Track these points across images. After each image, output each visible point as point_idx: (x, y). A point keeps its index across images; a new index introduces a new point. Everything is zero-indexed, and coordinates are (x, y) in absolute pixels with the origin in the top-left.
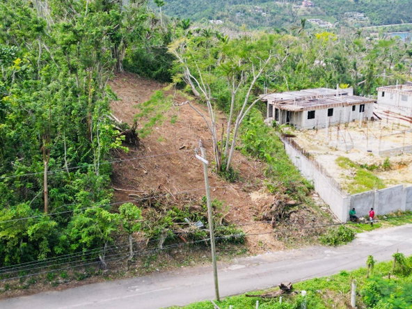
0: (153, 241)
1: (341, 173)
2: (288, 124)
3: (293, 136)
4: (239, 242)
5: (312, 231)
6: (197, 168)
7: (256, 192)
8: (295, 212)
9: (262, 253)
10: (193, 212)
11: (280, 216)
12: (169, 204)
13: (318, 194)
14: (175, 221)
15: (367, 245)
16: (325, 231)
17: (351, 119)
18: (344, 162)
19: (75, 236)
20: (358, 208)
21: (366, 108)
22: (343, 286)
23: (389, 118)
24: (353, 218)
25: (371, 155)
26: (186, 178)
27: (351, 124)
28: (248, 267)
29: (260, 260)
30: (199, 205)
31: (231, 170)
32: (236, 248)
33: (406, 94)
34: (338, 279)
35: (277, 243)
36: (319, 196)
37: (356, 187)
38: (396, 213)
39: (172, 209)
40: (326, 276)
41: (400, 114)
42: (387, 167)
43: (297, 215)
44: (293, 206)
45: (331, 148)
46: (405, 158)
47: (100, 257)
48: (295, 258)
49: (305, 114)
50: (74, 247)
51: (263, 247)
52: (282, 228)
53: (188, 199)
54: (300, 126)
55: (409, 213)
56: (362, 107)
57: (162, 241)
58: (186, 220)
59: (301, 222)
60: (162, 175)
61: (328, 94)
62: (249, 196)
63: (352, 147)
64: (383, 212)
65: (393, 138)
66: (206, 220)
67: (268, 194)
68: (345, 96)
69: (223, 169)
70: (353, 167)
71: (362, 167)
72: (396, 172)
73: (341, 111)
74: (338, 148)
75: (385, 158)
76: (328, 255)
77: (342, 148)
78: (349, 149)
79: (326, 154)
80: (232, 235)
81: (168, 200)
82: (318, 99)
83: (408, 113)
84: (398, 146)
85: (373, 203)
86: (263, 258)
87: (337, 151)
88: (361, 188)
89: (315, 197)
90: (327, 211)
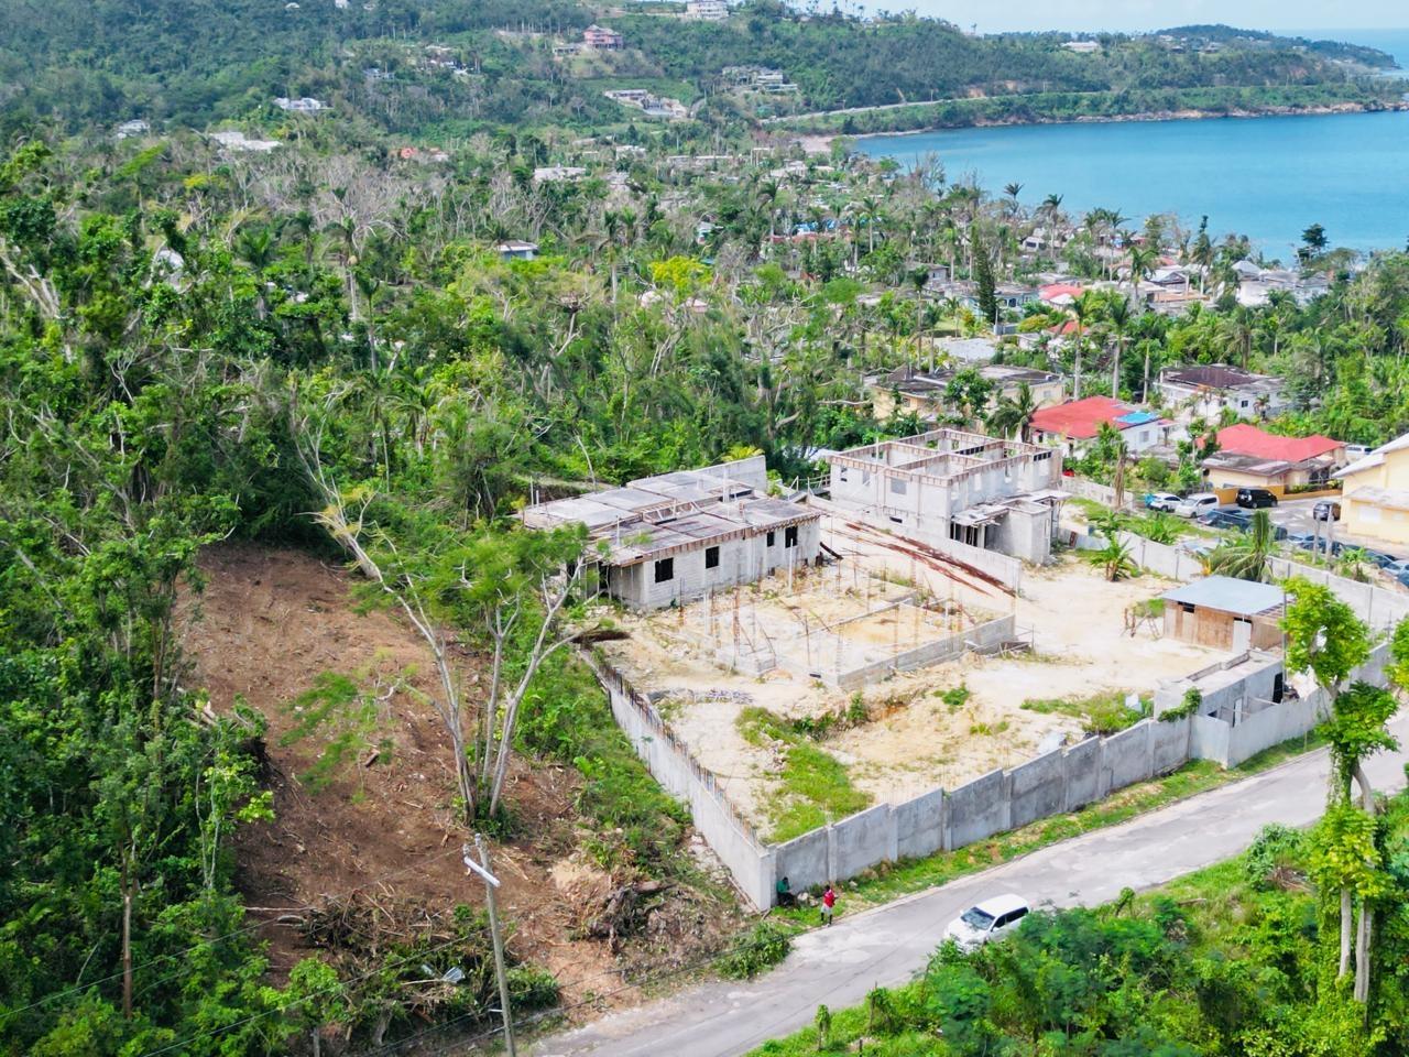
0: (362, 1029)
1: (751, 761)
2: (604, 595)
3: (621, 636)
4: (540, 1001)
5: (698, 950)
6: (417, 813)
7: (565, 862)
8: (659, 908)
9: (595, 1019)
10: (438, 948)
11: (626, 925)
12: (384, 935)
13: (701, 835)
14: (401, 977)
15: (817, 967)
16: (727, 943)
17: (765, 571)
18: (759, 723)
19: (207, 1052)
20: (793, 873)
21: (801, 535)
23: (863, 548)
24: (785, 898)
25: (819, 685)
26: (398, 851)
27: (767, 584)
29: (594, 1037)
30: (450, 930)
32: (538, 1016)
33: (900, 477)
35: (627, 990)
36: (705, 843)
37: (787, 802)
38: (878, 868)
39: (392, 948)
41: (888, 532)
42: (860, 715)
43: (663, 914)
44: (652, 894)
45: (721, 667)
46: (901, 686)
48: (668, 1021)
49: (649, 570)
51: (595, 1003)
52: (634, 953)
53: (423, 919)
54: (637, 600)
55: (906, 863)
56: (791, 534)
57: (382, 1028)
58: (425, 968)
59: (674, 931)
60: (341, 850)
61: (701, 494)
62: (549, 874)
63: (773, 665)
64: (849, 872)
65: (871, 626)
66: (469, 962)
67: (595, 868)
68: (745, 500)
69: (482, 812)
70: (777, 738)
71: (800, 726)
72: (881, 726)
73: (739, 551)
74: (738, 668)
75: (853, 694)
76: (736, 1004)
77: (748, 667)
78: (767, 670)
79: (712, 697)
80: (528, 989)
81: (380, 928)
82: (678, 515)
83: (908, 529)
84: (884, 654)
85: (824, 855)
86: (600, 1031)
87: (736, 678)
88: (798, 806)
89: (694, 845)
90: (726, 882)
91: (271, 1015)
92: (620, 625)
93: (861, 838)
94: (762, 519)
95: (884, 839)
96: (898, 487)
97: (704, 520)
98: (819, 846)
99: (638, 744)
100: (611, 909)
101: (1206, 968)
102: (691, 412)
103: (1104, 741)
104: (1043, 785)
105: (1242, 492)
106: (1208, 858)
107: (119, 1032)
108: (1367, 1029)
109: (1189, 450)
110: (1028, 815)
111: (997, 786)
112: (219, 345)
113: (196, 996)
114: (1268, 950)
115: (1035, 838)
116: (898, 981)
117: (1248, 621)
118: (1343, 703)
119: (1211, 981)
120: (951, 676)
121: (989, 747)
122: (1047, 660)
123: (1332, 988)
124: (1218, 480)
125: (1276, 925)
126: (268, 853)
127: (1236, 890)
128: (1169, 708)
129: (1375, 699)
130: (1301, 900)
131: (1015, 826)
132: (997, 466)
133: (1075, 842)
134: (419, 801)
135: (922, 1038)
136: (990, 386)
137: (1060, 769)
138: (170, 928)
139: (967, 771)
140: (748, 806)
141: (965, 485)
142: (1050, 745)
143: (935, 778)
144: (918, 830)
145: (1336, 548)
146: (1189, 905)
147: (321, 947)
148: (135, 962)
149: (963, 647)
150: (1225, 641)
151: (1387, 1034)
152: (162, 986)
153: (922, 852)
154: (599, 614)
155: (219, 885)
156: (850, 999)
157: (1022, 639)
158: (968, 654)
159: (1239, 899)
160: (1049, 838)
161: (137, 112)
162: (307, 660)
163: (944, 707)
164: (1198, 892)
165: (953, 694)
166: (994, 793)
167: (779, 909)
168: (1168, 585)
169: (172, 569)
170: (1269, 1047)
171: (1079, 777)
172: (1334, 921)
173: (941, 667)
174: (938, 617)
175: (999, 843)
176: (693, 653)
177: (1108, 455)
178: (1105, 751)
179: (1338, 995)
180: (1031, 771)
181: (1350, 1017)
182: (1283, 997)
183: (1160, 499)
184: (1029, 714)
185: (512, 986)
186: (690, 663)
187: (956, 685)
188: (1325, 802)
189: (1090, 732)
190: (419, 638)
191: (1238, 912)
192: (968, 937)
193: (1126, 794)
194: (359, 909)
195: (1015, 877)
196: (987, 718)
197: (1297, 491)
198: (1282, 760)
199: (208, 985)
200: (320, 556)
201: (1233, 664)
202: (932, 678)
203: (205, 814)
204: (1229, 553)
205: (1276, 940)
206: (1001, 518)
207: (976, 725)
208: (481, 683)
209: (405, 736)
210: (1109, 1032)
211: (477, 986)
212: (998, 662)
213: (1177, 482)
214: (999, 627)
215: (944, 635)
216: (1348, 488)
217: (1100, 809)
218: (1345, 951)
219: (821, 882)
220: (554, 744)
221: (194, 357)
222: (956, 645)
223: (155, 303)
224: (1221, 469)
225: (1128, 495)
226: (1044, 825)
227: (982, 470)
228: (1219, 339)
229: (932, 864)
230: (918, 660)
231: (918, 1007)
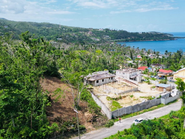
0: (61, 132)
1: (108, 102)
2: (91, 84)
5: (102, 124)
7: (86, 113)
9: (90, 132)
10: (71, 122)
11: (94, 120)
12: (64, 121)
14: (66, 126)
15: (117, 126)
16: (106, 123)
17: (109, 82)
18: (109, 98)
19: (41, 134)
20: (114, 115)
21: (113, 78)
23: (120, 80)
24: (113, 118)
25: (116, 94)
26: (66, 111)
27: (109, 84)
28: (87, 137)
29: (90, 134)
30: (72, 120)
31: (78, 106)
33: (124, 72)
34: (111, 138)
35: (94, 128)
37: (113, 107)
38: (124, 115)
40: (107, 137)
41: (123, 79)
42: (121, 98)
43: (98, 119)
44: (97, 117)
45: (104, 92)
46: (125, 95)
48: (99, 132)
49: (96, 81)
50: (41, 137)
51: (90, 130)
52: (95, 124)
53: (69, 119)
54: (94, 85)
55: (127, 114)
57: (63, 132)
58: (69, 125)
59: (99, 121)
60: (59, 111)
61: (102, 74)
62: (84, 114)
64: (121, 115)
65: (121, 88)
66: (74, 124)
67: (90, 113)
68: (106, 74)
70: (111, 100)
71: (113, 99)
72: (123, 99)
73: (106, 80)
75: (120, 96)
76: (107, 130)
77: (107, 92)
78: (109, 93)
79: (103, 95)
80: (82, 128)
81: (63, 119)
82: (99, 76)
83: (125, 78)
84: (123, 91)
85: (118, 113)
87: (106, 94)
89: (102, 111)
90: (106, 116)
91: (49, 130)
92: (92, 88)
93: (122, 111)
94: (108, 76)
95: (125, 111)
96: (124, 74)
97: (102, 76)
98: (117, 112)
99: (95, 100)
101: (166, 127)
102: (100, 66)
103: (150, 101)
104: (143, 106)
105: (162, 76)
106: (164, 115)
107: (30, 131)
109: (156, 71)
112: (47, 52)
113: (40, 127)
115: (143, 112)
116: (128, 128)
117: (165, 88)
118: (184, 94)
119: (167, 129)
120: (131, 94)
121: (136, 101)
122: (142, 92)
124: (159, 75)
125: (175, 122)
126: (50, 110)
128: (158, 97)
131: (140, 110)
132: (135, 71)
133: (147, 113)
134: (69, 105)
135: (131, 135)
136: (133, 65)
137: (145, 104)
138: (37, 119)
139: (134, 104)
140: (108, 107)
141: (131, 73)
142: (143, 101)
143: (130, 105)
144: (129, 110)
145: (174, 81)
146: (163, 120)
147: (56, 122)
150: (163, 91)
152: (36, 126)
153: (129, 113)
154: (90, 86)
155: (44, 114)
156: (122, 130)
157: (139, 90)
158: (133, 91)
159: (168, 119)
163: (130, 97)
164: (163, 118)
166: (138, 106)
169: (40, 76)
170: (175, 138)
171: (147, 105)
172: (183, 121)
174: (129, 87)
175: (138, 112)
177: (147, 72)
179: (183, 131)
180: (142, 104)
182: (176, 131)
183: (153, 76)
184: (140, 98)
185: (79, 127)
186: (101, 92)
187: (132, 95)
189: (148, 100)
191: (168, 121)
192: (136, 123)
193: (153, 107)
194: (61, 117)
195: (141, 116)
196: (136, 98)
197: (168, 76)
198: (171, 104)
199: (42, 126)
201: (164, 93)
202: (129, 94)
203: (42, 105)
204: (162, 81)
205: (175, 124)
206: (136, 77)
207: (134, 99)
208: (77, 92)
209: (67, 98)
210: (155, 135)
211: (75, 127)
212: (136, 92)
213: (155, 75)
214: (136, 88)
215: (130, 89)
216: (174, 75)
217: (150, 109)
218: (184, 126)
219: (117, 116)
220: (85, 99)
224: (159, 73)
225: (149, 76)
226: (144, 110)
227: (133, 72)
228: (157, 61)
229: (130, 115)
230: (127, 92)
231: (130, 131)
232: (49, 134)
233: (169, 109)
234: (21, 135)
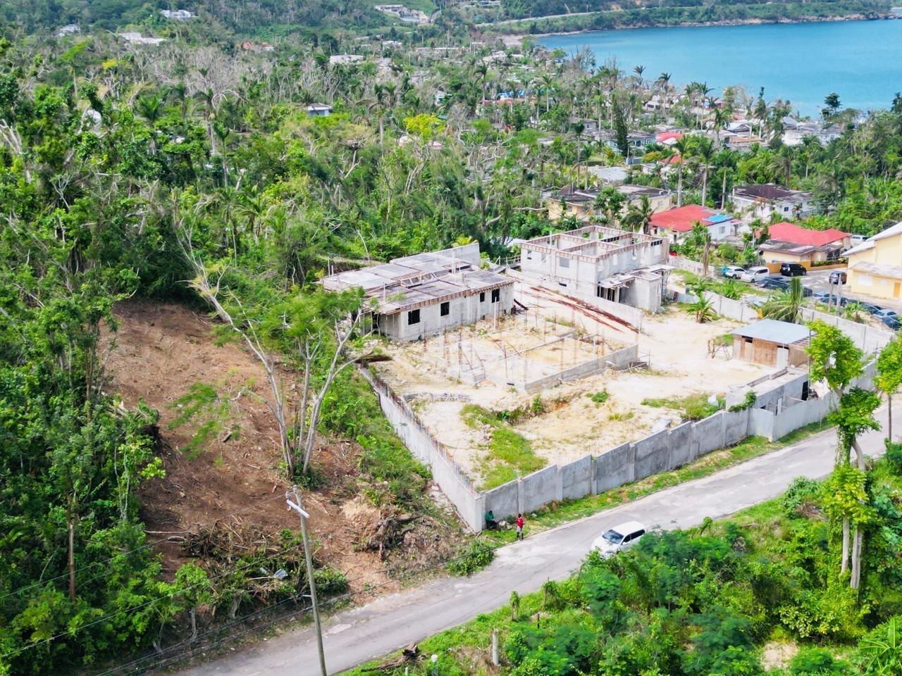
0: (222, 608)
1: (470, 438)
2: (376, 333)
3: (386, 359)
4: (336, 590)
5: (435, 557)
6: (256, 472)
7: (351, 502)
8: (411, 531)
9: (370, 601)
10: (271, 557)
11: (390, 542)
12: (236, 549)
13: (438, 485)
14: (247, 575)
15: (511, 567)
16: (454, 553)
17: (479, 317)
18: (475, 414)
19: (123, 623)
20: (496, 508)
21: (502, 294)
22: (482, 636)
23: (542, 303)
24: (491, 524)
25: (513, 390)
26: (245, 495)
27: (480, 326)
28: (356, 627)
29: (370, 612)
30: (278, 545)
32: (334, 599)
33: (566, 257)
34: (475, 627)
35: (390, 583)
36: (440, 490)
37: (492, 464)
38: (550, 505)
39: (241, 557)
40: (459, 625)
41: (557, 292)
42: (540, 409)
43: (413, 535)
44: (407, 522)
45: (451, 379)
46: (565, 390)
47: (155, 645)
48: (416, 602)
49: (404, 317)
50: (123, 637)
51: (370, 590)
52: (396, 560)
53: (261, 538)
54: (397, 336)
55: (567, 502)
56: (496, 294)
57: (235, 608)
58: (262, 569)
59: (420, 546)
60: (208, 496)
61: (438, 268)
62: (341, 510)
63: (484, 377)
64: (532, 508)
65: (546, 352)
66: (290, 566)
67: (370, 506)
68: (466, 272)
69: (298, 471)
70: (486, 423)
71: (500, 416)
72: (553, 415)
73: (462, 305)
74: (461, 380)
75: (535, 396)
76: (460, 591)
77: (468, 379)
78: (479, 381)
79: (444, 398)
80: (328, 583)
81: (232, 544)
82: (423, 282)
83: (570, 290)
84: (554, 370)
85: (516, 498)
86: (374, 609)
87: (460, 386)
88: (500, 467)
89: (434, 491)
90: (454, 514)
91: (164, 599)
92: (386, 352)
93: (540, 487)
94: (477, 284)
95: (554, 487)
96: (564, 263)
97: (439, 285)
98: (513, 492)
99: (398, 427)
100: (380, 532)
101: (757, 568)
102: (431, 215)
103: (694, 425)
104: (655, 452)
105: (784, 265)
106: (759, 498)
107: (67, 611)
108: (858, 606)
109: (750, 238)
110: (645, 472)
111: (625, 453)
112: (124, 172)
113: (116, 588)
114: (796, 557)
115: (650, 486)
116: (561, 577)
117: (787, 348)
118: (846, 401)
119: (760, 576)
120: (597, 384)
121: (621, 429)
122: (658, 374)
123: (837, 580)
124: (769, 258)
125: (802, 540)
126: (161, 498)
127: (777, 518)
128: (736, 404)
129: (866, 398)
130: (818, 524)
131: (637, 479)
132: (627, 249)
133: (675, 489)
134: (257, 464)
135: (578, 612)
136: (624, 198)
137: (666, 442)
138: (99, 545)
139: (606, 444)
140: (467, 466)
141: (607, 261)
142: (660, 427)
143: (586, 448)
144: (575, 481)
145: (843, 301)
146: (747, 528)
147: (196, 556)
148: (77, 567)
149: (605, 365)
150: (772, 361)
151: (871, 609)
152: (94, 582)
153: (578, 495)
154: (372, 345)
155: (130, 517)
156: (532, 588)
157: (642, 360)
158: (608, 370)
159: (778, 524)
160: (659, 486)
161: (72, 20)
162: (185, 374)
163: (593, 404)
164: (753, 519)
165: (598, 395)
166: (624, 459)
167: (488, 532)
168: (736, 325)
169: (95, 317)
170: (797, 618)
171: (678, 447)
172: (838, 537)
173: (591, 379)
174: (589, 346)
175: (626, 489)
176: (434, 369)
177: (699, 242)
178: (695, 431)
179: (841, 585)
180: (647, 444)
181: (848, 598)
182: (806, 586)
183: (732, 270)
184: (646, 408)
185: (317, 580)
186: (432, 377)
187: (600, 390)
188: (833, 463)
189: (685, 419)
190: (257, 360)
191: (778, 532)
192: (607, 549)
193: (707, 458)
194: (220, 532)
195: (637, 510)
196: (620, 411)
197: (819, 265)
198: (807, 436)
199: (124, 581)
200: (193, 309)
201: (776, 376)
202: (585, 386)
203: (120, 473)
204: (775, 305)
205: (802, 549)
206: (630, 283)
207: (613, 415)
208: (297, 389)
209: (248, 423)
210: (695, 608)
211: (295, 581)
212: (627, 375)
213: (742, 259)
214: (628, 352)
215: (593, 357)
216: (851, 263)
217: (691, 468)
218: (845, 557)
219: (514, 514)
220: (344, 427)
221: (109, 179)
222: (600, 364)
223: (84, 144)
224: (771, 250)
225: (711, 268)
226: (655, 478)
227: (618, 252)
228: (770, 167)
229: (584, 503)
230: (576, 374)
231: (575, 592)
232: (163, 619)
233: (790, 467)
234: (27, 633)
